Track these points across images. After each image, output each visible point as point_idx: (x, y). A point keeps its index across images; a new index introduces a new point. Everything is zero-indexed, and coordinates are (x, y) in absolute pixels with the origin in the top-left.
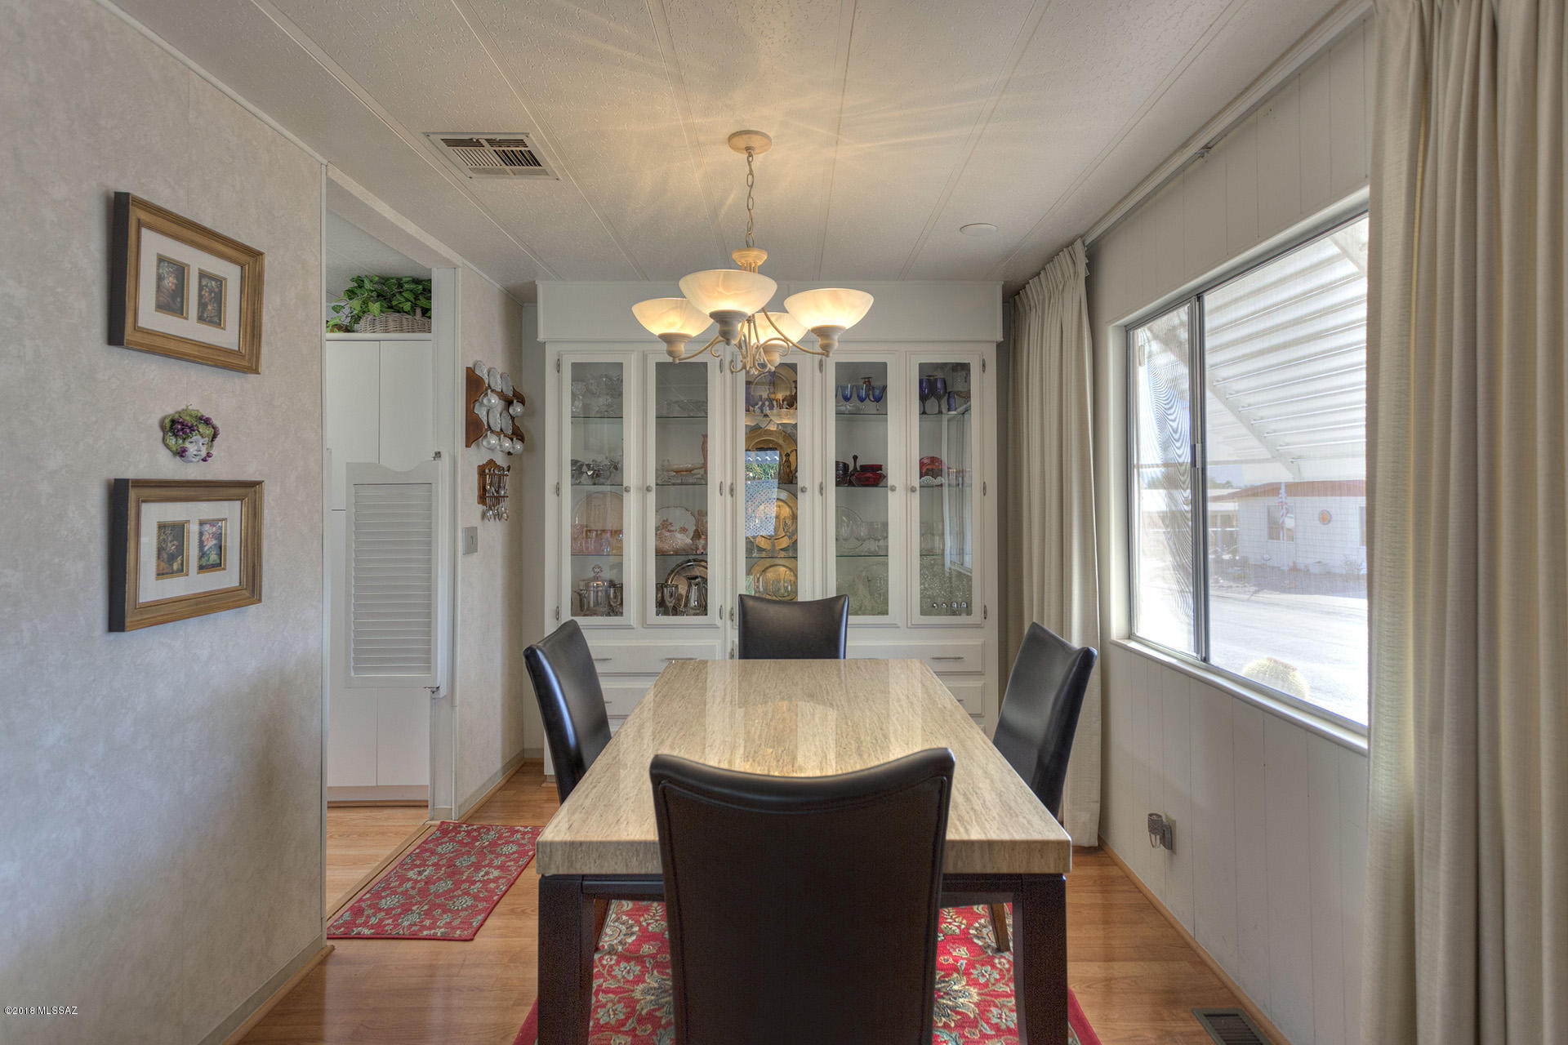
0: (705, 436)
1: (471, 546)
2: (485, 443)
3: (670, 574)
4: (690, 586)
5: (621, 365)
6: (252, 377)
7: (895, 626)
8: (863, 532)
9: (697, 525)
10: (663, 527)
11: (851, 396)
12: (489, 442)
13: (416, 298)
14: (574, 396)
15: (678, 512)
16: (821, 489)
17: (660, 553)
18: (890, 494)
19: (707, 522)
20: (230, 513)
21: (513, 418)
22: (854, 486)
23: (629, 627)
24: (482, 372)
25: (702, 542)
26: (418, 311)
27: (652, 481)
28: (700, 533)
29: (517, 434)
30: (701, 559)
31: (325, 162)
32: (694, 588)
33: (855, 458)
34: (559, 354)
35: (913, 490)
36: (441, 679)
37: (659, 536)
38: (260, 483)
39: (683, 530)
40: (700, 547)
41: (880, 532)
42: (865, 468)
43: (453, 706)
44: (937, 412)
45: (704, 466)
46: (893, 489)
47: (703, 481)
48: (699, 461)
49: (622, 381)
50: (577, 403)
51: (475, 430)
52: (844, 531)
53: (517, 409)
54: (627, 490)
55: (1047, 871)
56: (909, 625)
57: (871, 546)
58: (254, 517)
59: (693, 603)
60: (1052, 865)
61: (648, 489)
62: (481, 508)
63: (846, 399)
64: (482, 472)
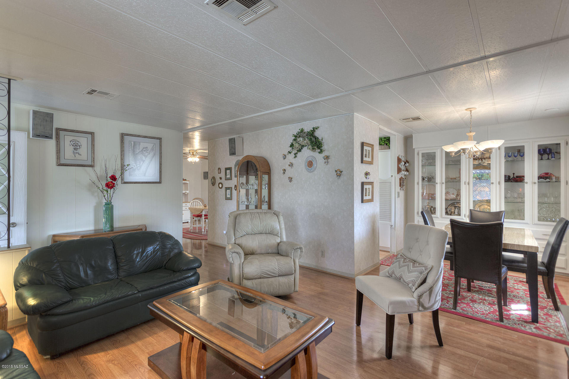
0: (460, 169)
1: (398, 196)
2: (401, 173)
3: (449, 206)
4: (455, 208)
5: (435, 152)
6: (372, 165)
7: (527, 224)
8: (516, 195)
9: (457, 193)
10: (447, 193)
11: (511, 156)
12: (402, 173)
13: (385, 142)
14: (422, 161)
15: (452, 189)
16: (499, 183)
17: (446, 200)
18: (525, 184)
19: (460, 192)
20: (370, 186)
21: (406, 166)
22: (512, 182)
23: (437, 218)
24: (400, 157)
25: (459, 197)
26: (385, 144)
27: (444, 181)
28: (458, 195)
29: (407, 170)
30: (459, 203)
31: (378, 124)
32: (456, 209)
33: (514, 174)
34: (418, 151)
35: (535, 183)
36: (393, 224)
37: (446, 195)
38: (373, 182)
39: (453, 194)
40: (458, 198)
41: (522, 196)
42: (517, 177)
43: (395, 230)
44: (547, 158)
45: (460, 177)
46: (527, 183)
47: (459, 181)
48: (458, 176)
49: (435, 156)
50: (423, 162)
51: (399, 170)
52: (509, 195)
53: (407, 164)
54: (437, 183)
55: (533, 251)
56: (533, 224)
57: (519, 200)
58: (373, 187)
59: (456, 213)
60: (534, 250)
61: (443, 183)
62: (400, 187)
63: (509, 157)
64: (400, 180)
